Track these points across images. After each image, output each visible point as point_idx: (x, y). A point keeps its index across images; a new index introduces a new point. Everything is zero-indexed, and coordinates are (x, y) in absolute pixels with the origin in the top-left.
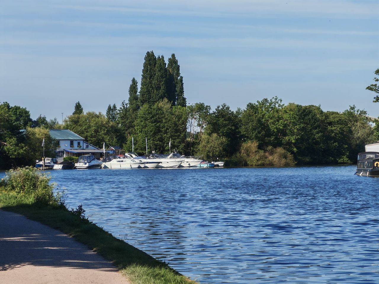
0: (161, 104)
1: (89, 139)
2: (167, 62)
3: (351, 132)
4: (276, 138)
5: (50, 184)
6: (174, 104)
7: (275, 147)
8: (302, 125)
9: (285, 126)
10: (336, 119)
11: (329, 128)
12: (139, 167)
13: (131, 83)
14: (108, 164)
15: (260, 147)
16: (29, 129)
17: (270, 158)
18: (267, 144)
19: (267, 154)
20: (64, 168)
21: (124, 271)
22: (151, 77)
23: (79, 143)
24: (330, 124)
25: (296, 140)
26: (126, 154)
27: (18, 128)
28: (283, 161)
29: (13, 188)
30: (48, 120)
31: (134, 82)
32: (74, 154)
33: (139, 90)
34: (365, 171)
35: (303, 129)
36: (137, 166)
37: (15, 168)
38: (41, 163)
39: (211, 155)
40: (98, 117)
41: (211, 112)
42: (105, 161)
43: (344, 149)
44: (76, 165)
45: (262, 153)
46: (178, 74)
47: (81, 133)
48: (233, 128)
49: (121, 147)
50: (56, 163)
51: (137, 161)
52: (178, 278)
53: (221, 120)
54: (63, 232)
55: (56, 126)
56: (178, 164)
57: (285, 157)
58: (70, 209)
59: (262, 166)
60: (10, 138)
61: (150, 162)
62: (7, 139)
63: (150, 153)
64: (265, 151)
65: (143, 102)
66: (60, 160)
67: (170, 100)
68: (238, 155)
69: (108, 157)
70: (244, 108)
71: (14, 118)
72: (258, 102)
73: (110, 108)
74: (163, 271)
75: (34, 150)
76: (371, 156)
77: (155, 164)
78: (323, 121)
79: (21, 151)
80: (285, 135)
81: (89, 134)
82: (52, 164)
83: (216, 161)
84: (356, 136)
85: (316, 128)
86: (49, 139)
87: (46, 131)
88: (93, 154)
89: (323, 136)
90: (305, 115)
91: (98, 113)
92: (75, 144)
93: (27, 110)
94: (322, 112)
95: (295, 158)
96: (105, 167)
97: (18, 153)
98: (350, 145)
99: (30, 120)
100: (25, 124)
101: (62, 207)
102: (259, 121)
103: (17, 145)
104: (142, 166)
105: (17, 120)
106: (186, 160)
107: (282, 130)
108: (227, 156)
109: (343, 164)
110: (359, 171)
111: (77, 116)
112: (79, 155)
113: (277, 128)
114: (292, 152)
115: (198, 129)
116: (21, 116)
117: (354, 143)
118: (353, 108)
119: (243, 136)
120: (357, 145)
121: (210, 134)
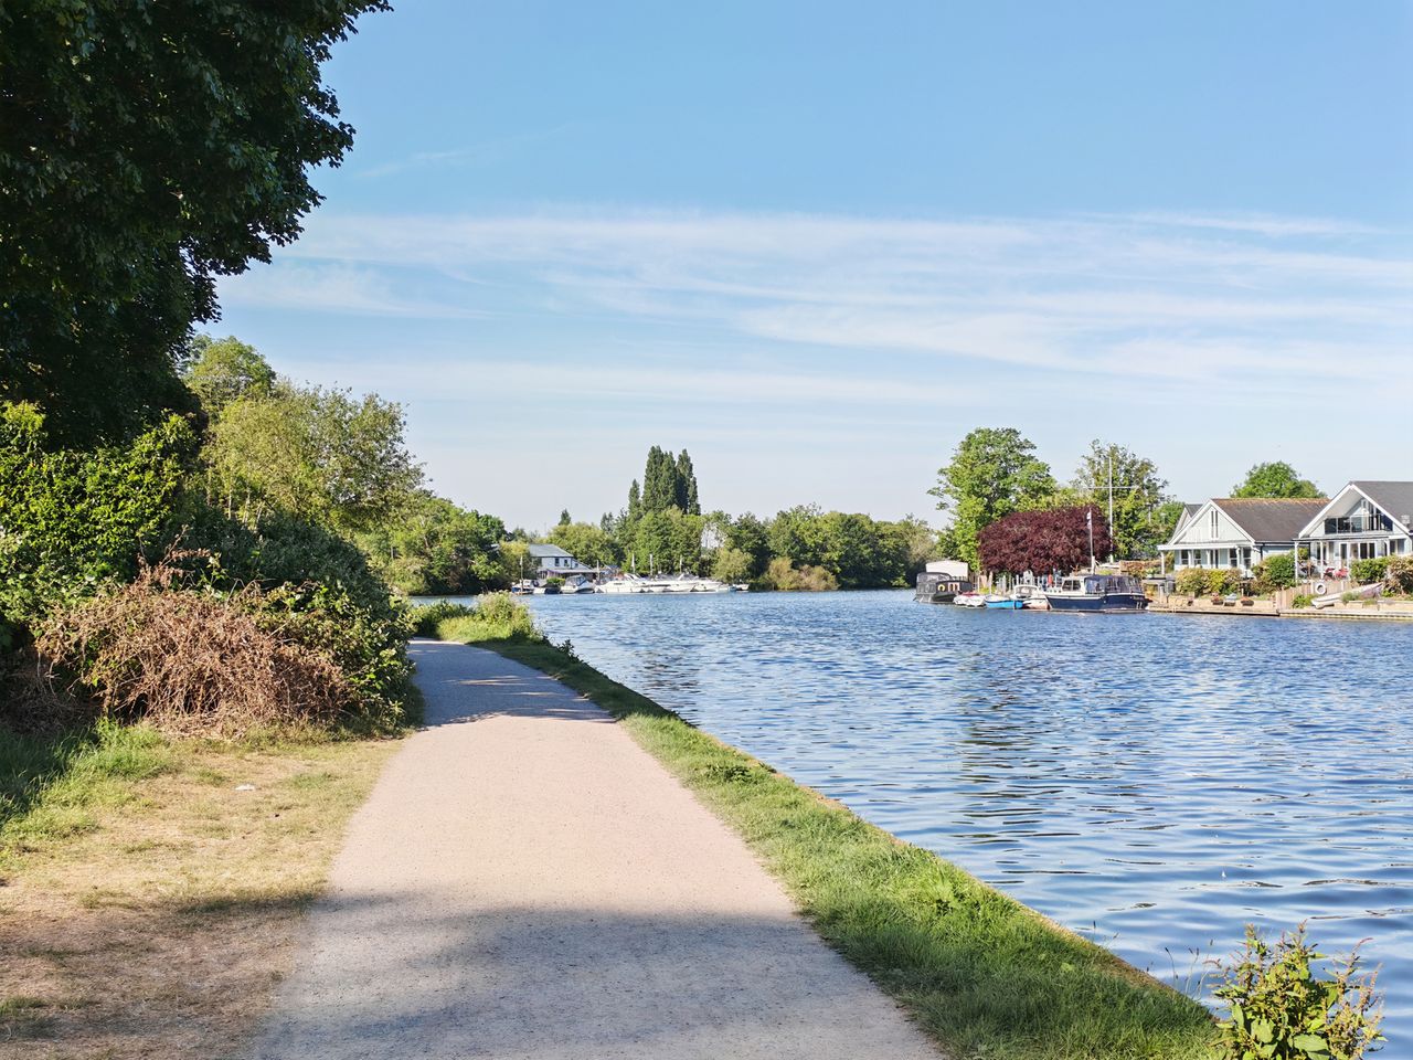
0: (669, 512)
1: (579, 555)
2: (676, 459)
3: (908, 547)
4: (814, 555)
5: (529, 612)
6: (685, 512)
7: (813, 566)
8: (847, 539)
9: (825, 540)
10: (891, 531)
11: (881, 542)
12: (642, 592)
13: (632, 486)
14: (602, 587)
15: (794, 566)
16: (503, 543)
17: (807, 579)
18: (803, 563)
19: (803, 575)
20: (547, 592)
21: (622, 722)
22: (656, 478)
23: (566, 561)
24: (882, 537)
25: (840, 557)
26: (626, 575)
27: (489, 542)
28: (824, 583)
29: (483, 617)
30: (527, 532)
31: (635, 484)
32: (559, 574)
33: (641, 495)
34: (926, 596)
35: (848, 543)
36: (639, 590)
37: (486, 593)
38: (519, 586)
39: (732, 576)
40: (590, 528)
41: (732, 522)
42: (598, 583)
43: (900, 568)
44: (562, 588)
45: (796, 572)
46: (690, 474)
47: (568, 549)
48: (760, 542)
49: (619, 565)
50: (537, 586)
51: (640, 584)
52: (692, 731)
53: (745, 532)
54: (545, 673)
55: (537, 540)
56: (691, 588)
57: (826, 579)
58: (555, 645)
59: (798, 589)
60: (479, 555)
61: (655, 585)
62: (475, 556)
63: (656, 573)
64: (800, 571)
65: (646, 509)
66: (542, 582)
67: (680, 506)
68: (766, 575)
69: (602, 578)
70: (773, 516)
71: (485, 530)
72: (791, 509)
73: (605, 518)
74: (672, 722)
75: (510, 570)
76: (934, 577)
77: (663, 588)
78: (872, 534)
79: (493, 571)
80: (825, 550)
81: (578, 550)
82: (532, 587)
83: (739, 583)
84: (914, 552)
85: (864, 542)
86: (528, 556)
87: (525, 546)
88: (584, 574)
89: (873, 552)
90: (850, 526)
91: (590, 524)
92: (561, 561)
93: (501, 519)
94: (871, 522)
95: (838, 580)
96: (599, 591)
97: (490, 574)
98: (907, 563)
99: (505, 532)
100: (499, 537)
101: (545, 641)
102: (792, 533)
103: (488, 563)
104: (646, 589)
105: (488, 532)
106: (701, 582)
107: (822, 545)
108: (752, 577)
109: (899, 587)
110: (919, 596)
111: (563, 526)
112: (566, 575)
113: (814, 542)
114: (834, 573)
115: (716, 544)
116: (494, 527)
117: (912, 561)
118: (910, 517)
119: (773, 552)
120: (915, 564)
121: (730, 550)
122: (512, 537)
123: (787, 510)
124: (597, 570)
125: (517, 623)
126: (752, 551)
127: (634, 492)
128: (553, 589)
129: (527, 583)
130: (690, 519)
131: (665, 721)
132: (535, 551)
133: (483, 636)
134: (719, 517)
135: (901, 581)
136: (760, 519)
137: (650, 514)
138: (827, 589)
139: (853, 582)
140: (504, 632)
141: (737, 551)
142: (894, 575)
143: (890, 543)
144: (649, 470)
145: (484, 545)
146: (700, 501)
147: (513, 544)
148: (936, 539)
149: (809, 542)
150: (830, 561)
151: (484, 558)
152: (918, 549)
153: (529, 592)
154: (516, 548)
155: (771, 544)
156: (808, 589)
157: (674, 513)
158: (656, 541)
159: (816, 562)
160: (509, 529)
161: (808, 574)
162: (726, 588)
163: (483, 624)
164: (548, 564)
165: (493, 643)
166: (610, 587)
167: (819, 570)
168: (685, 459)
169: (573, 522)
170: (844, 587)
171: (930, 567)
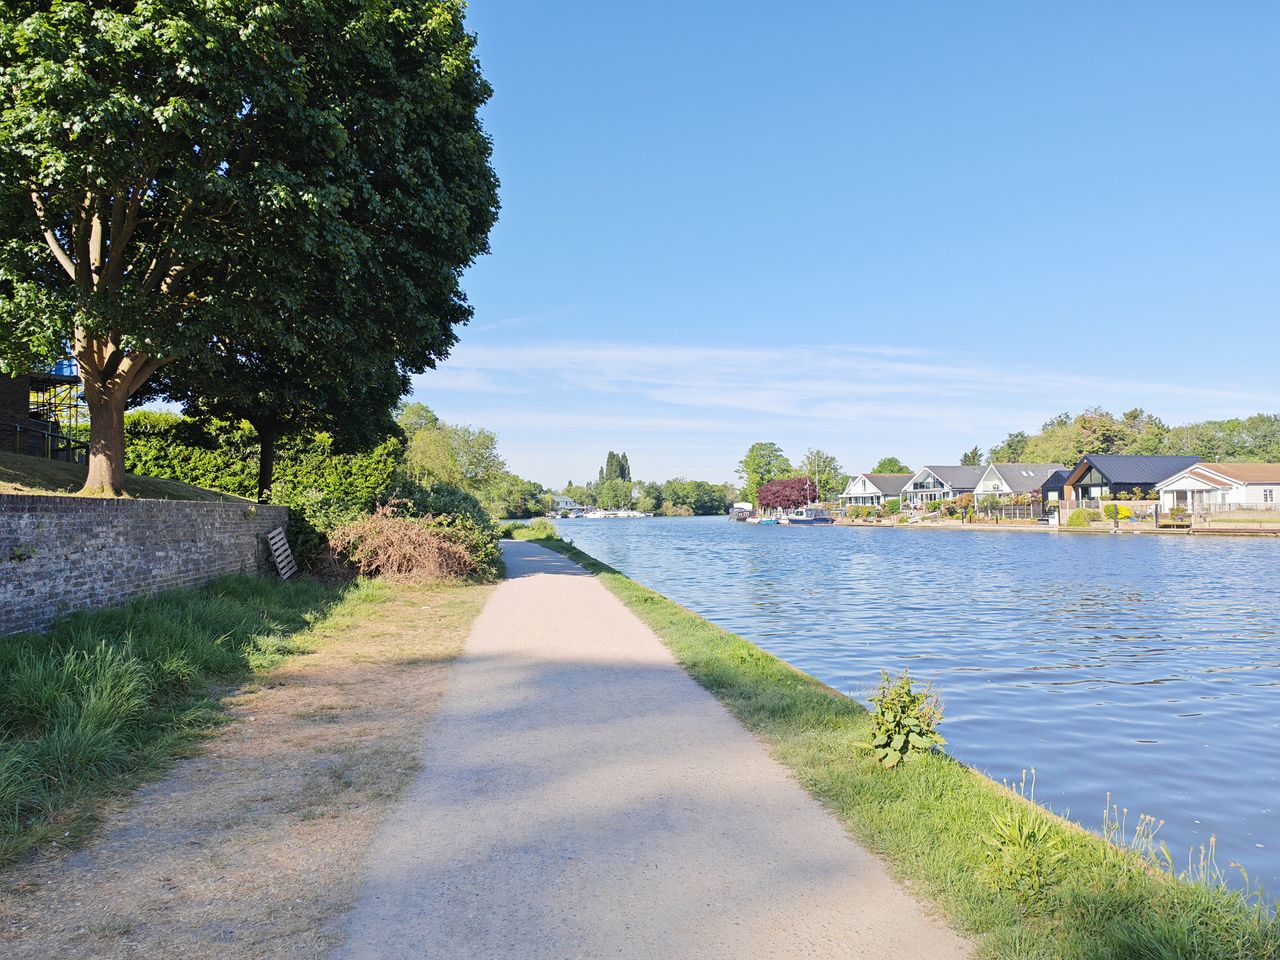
0: (617, 481)
1: (576, 501)
2: (620, 457)
3: (725, 496)
4: (683, 500)
6: (625, 481)
7: (683, 505)
8: (698, 492)
9: (688, 493)
10: (717, 489)
11: (713, 494)
12: (605, 517)
13: (600, 469)
14: (587, 515)
15: (674, 505)
16: (542, 495)
17: (680, 511)
18: (678, 503)
19: (678, 509)
20: (562, 517)
21: (597, 576)
22: (611, 465)
23: (571, 503)
24: (713, 491)
25: (695, 501)
26: (598, 509)
28: (687, 513)
30: (553, 490)
31: (602, 468)
32: (567, 509)
33: (605, 473)
34: (734, 518)
35: (698, 494)
38: (549, 515)
39: (646, 509)
40: (581, 488)
41: (646, 485)
42: (585, 513)
43: (722, 506)
44: (569, 516)
45: (675, 508)
46: (627, 464)
47: (572, 497)
48: (658, 494)
49: (595, 505)
50: (557, 515)
51: (604, 513)
52: (628, 580)
53: (652, 489)
54: (562, 554)
55: (557, 494)
56: (627, 515)
57: (688, 511)
58: (566, 542)
59: (676, 515)
60: (531, 500)
61: (611, 514)
63: (612, 508)
64: (677, 507)
65: (607, 479)
66: (560, 513)
67: (622, 478)
68: (661, 509)
69: (587, 511)
70: (664, 483)
71: (534, 489)
73: (588, 483)
74: (619, 576)
75: (545, 508)
76: (737, 510)
77: (614, 515)
78: (709, 490)
79: (538, 508)
80: (688, 498)
81: (576, 498)
82: (555, 515)
83: (649, 513)
84: (728, 498)
85: (705, 494)
86: (553, 501)
87: (552, 496)
88: (579, 509)
89: (710, 498)
90: (699, 487)
91: (581, 486)
92: (569, 504)
93: (541, 484)
94: (709, 485)
95: (694, 511)
96: (586, 517)
97: (536, 509)
98: (725, 504)
99: (543, 490)
100: (540, 492)
102: (673, 490)
103: (535, 504)
104: (607, 516)
106: (632, 512)
107: (686, 495)
108: (655, 510)
109: (721, 514)
110: (730, 518)
111: (569, 487)
112: (570, 510)
113: (683, 494)
114: (692, 508)
115: (638, 495)
116: (538, 488)
117: (727, 502)
118: (726, 483)
119: (664, 499)
120: (729, 504)
121: (645, 498)
122: (546, 492)
123: (671, 480)
124: (584, 507)
125: (548, 531)
126: (655, 498)
127: (601, 472)
128: (565, 516)
129: (553, 513)
130: (627, 484)
131: (616, 576)
132: (557, 499)
133: (533, 538)
134: (640, 483)
135: (722, 511)
136: (659, 484)
137: (609, 481)
138: (689, 515)
139: (701, 512)
140: (543, 536)
141: (648, 498)
142: (719, 509)
143: (717, 494)
144: (608, 461)
145: (533, 496)
146: (631, 475)
147: (546, 496)
148: (738, 492)
149: (681, 494)
150: (690, 503)
151: (534, 502)
152: (730, 497)
153: (554, 517)
154: (547, 497)
155: (664, 496)
156: (680, 515)
157: (619, 481)
158: (612, 494)
159: (684, 503)
160: (545, 489)
161: (680, 509)
162: (643, 515)
163: (533, 532)
164: (562, 505)
165: (538, 541)
166: (590, 515)
167: (685, 506)
168: (624, 456)
169: (574, 485)
170: (696, 514)
171: (735, 505)
